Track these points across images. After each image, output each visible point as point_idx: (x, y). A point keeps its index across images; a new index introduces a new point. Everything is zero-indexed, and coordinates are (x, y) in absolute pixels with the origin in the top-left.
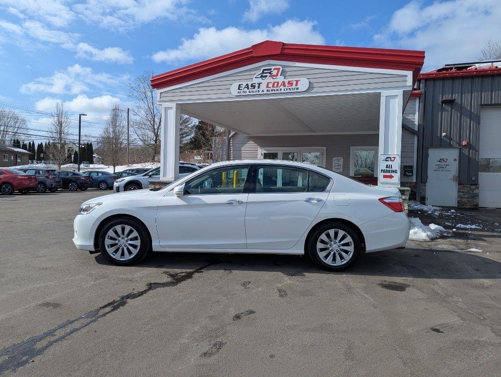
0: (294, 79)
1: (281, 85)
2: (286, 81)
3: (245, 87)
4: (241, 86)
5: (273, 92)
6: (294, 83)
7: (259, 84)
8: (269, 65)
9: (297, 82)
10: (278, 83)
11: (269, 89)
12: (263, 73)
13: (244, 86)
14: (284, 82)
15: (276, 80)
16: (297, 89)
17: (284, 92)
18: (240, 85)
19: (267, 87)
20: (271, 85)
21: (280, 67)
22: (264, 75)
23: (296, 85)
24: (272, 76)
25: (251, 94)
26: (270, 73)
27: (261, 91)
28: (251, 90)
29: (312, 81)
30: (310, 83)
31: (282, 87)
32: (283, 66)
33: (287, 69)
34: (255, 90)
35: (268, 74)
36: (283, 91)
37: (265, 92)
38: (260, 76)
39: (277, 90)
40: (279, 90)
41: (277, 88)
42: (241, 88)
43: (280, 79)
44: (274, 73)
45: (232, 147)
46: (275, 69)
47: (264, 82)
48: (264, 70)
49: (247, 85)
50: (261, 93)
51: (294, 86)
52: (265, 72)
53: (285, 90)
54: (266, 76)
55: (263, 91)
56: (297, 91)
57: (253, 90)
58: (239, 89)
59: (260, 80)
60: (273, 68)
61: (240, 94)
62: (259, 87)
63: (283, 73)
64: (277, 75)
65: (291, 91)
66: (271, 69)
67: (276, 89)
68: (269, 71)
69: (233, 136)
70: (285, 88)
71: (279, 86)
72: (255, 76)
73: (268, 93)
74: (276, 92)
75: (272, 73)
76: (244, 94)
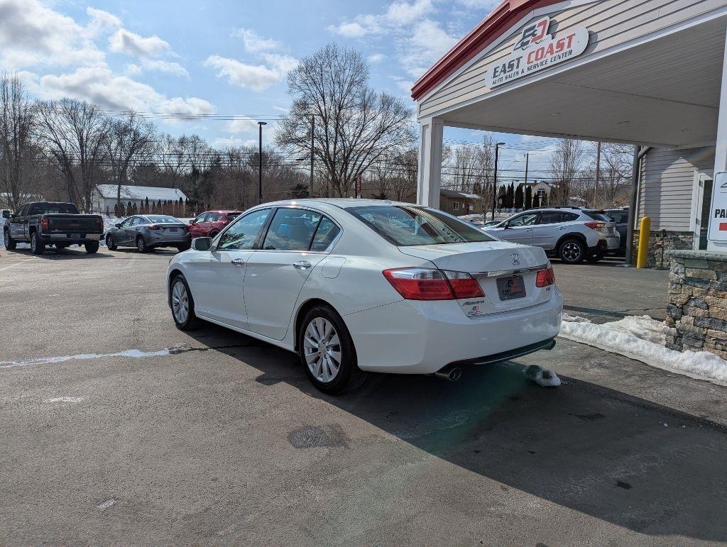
0: (566, 35)
1: (548, 52)
3: (501, 71)
4: (497, 70)
5: (537, 69)
6: (566, 42)
7: (518, 59)
8: (534, 19)
9: (570, 38)
10: (543, 48)
11: (530, 65)
12: (524, 37)
13: (499, 70)
14: (551, 46)
15: (540, 46)
16: (570, 52)
17: (551, 64)
18: (495, 69)
19: (529, 63)
20: (533, 56)
21: (547, 18)
22: (525, 40)
23: (569, 46)
24: (535, 39)
25: (509, 80)
26: (533, 35)
27: (520, 72)
28: (508, 74)
29: (594, 29)
30: (591, 35)
31: (549, 57)
32: (552, 15)
33: (558, 18)
34: (513, 72)
35: (530, 38)
36: (549, 64)
37: (526, 73)
38: (519, 45)
39: (542, 64)
40: (544, 63)
41: (542, 60)
42: (497, 74)
43: (547, 41)
44: (539, 31)
45: (644, 173)
46: (540, 25)
47: (524, 54)
48: (526, 31)
49: (504, 65)
50: (520, 75)
51: (566, 50)
52: (527, 34)
53: (553, 59)
54: (528, 42)
55: (523, 72)
56: (570, 56)
57: (510, 73)
58: (495, 76)
59: (519, 53)
60: (537, 23)
61: (496, 85)
62: (517, 67)
63: (551, 29)
64: (541, 36)
65: (561, 60)
66: (535, 27)
67: (539, 62)
68: (532, 31)
69: (646, 152)
70: (552, 56)
71: (544, 54)
72: (515, 46)
73: (531, 72)
74: (540, 68)
75: (535, 33)
76: (500, 83)
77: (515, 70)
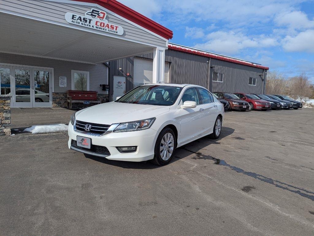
0: (115, 25)
1: (106, 26)
2: (110, 25)
3: (78, 19)
4: (75, 17)
5: (101, 30)
6: (115, 28)
7: (90, 20)
8: (97, 8)
10: (104, 24)
11: (97, 26)
12: (92, 12)
14: (108, 25)
15: (102, 21)
16: (117, 32)
17: (108, 32)
18: (73, 15)
19: (96, 24)
20: (99, 24)
21: (105, 12)
22: (93, 14)
23: (116, 30)
24: (99, 17)
25: (84, 26)
26: (98, 14)
27: (91, 26)
28: (83, 23)
30: (124, 31)
31: (107, 28)
32: (108, 13)
33: (110, 16)
35: (97, 15)
37: (95, 28)
38: (90, 14)
39: (104, 29)
40: (105, 29)
42: (74, 18)
43: (106, 22)
44: (102, 15)
47: (94, 20)
48: (93, 10)
49: (80, 17)
50: (91, 27)
52: (94, 12)
53: (109, 30)
54: (95, 16)
55: (93, 27)
56: (116, 34)
57: (85, 23)
58: (73, 18)
59: (90, 17)
60: (100, 11)
61: (73, 23)
62: (90, 23)
63: (107, 18)
64: (103, 18)
65: (113, 33)
66: (99, 12)
67: (102, 28)
68: (97, 13)
70: (109, 29)
71: (105, 26)
72: (87, 12)
73: (97, 29)
74: (102, 30)
75: (99, 14)
76: (77, 24)
77: (88, 23)
